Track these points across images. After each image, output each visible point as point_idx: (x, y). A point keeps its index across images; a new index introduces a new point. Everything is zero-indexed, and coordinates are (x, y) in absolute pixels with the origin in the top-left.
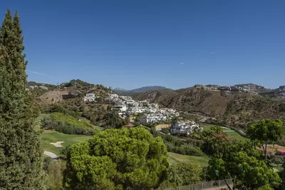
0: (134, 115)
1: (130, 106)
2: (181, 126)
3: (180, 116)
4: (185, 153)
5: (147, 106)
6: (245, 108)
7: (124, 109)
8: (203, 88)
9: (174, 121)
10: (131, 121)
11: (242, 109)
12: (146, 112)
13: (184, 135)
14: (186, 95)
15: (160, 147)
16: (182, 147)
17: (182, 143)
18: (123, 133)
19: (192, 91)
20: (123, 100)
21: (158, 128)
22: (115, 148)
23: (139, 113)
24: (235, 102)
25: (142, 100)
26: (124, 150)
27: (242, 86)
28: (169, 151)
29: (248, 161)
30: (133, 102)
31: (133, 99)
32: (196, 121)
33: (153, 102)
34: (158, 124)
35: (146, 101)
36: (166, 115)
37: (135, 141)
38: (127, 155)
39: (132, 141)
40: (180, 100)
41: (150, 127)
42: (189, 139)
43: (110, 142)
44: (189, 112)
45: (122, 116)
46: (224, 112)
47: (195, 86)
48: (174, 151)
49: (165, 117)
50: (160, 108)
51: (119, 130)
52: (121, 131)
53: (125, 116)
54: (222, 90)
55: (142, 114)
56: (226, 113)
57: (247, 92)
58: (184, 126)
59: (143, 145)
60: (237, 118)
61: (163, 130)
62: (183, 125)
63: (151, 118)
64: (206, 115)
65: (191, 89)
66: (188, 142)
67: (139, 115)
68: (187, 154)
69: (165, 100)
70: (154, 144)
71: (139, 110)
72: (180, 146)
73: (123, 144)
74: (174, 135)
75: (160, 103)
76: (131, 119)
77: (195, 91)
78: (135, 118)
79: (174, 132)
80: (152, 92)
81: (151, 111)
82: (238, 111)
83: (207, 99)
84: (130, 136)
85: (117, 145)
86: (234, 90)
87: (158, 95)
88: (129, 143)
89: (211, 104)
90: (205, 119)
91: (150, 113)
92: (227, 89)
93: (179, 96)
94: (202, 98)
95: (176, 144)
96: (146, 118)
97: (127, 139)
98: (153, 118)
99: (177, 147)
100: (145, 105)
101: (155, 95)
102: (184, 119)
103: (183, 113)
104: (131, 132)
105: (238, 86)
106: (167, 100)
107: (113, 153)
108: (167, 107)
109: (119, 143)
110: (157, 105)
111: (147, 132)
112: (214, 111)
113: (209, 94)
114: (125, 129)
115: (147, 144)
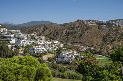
0: (23, 47)
1: (19, 39)
2: (65, 55)
3: (64, 47)
4: (68, 77)
5: (34, 38)
6: (117, 39)
7: (14, 41)
8: (83, 23)
9: (59, 51)
10: (21, 52)
11: (114, 40)
12: (34, 44)
13: (67, 63)
14: (69, 28)
15: (45, 71)
16: (66, 73)
17: (65, 70)
18: (14, 61)
19: (74, 25)
20: (12, 34)
21: (45, 58)
22: (8, 73)
23: (27, 45)
24: (109, 35)
25: (30, 33)
26: (15, 74)
27: (115, 21)
28: (54, 77)
29: (109, 76)
30: (22, 35)
31: (21, 32)
32: (78, 51)
33: (40, 35)
34: (45, 54)
35: (33, 34)
36: (52, 47)
37: (25, 67)
38: (19, 78)
39: (22, 67)
40: (64, 33)
41: (38, 57)
42: (72, 66)
43: (3, 68)
44: (72, 43)
45: (12, 48)
46: (101, 42)
47: (77, 21)
48: (59, 76)
49: (51, 48)
50: (46, 40)
51: (10, 59)
52: (13, 59)
53: (14, 48)
54: (99, 25)
55: (30, 46)
56: (102, 44)
57: (119, 26)
58: (68, 55)
59: (32, 70)
60: (110, 47)
61: (49, 60)
62: (66, 55)
63: (39, 49)
64: (86, 46)
65: (74, 24)
66: (70, 69)
67: (27, 47)
68: (70, 78)
69: (51, 33)
70: (41, 69)
71: (28, 43)
72: (64, 72)
73: (15, 69)
74: (59, 63)
75: (47, 36)
76: (20, 51)
77: (77, 25)
78: (24, 49)
79: (59, 61)
80: (39, 26)
81: (39, 43)
82: (111, 42)
83: (87, 32)
84: (20, 63)
85: (10, 70)
86: (109, 24)
87: (45, 28)
88: (20, 68)
89: (90, 36)
90: (85, 49)
91: (37, 45)
92: (103, 23)
93: (63, 29)
94: (82, 31)
95: (60, 71)
96: (34, 49)
97: (18, 66)
98: (41, 49)
99: (62, 74)
100: (33, 38)
101: (42, 29)
102: (68, 49)
103: (66, 45)
104: (21, 60)
105: (112, 21)
106: (53, 33)
107: (6, 77)
108: (53, 39)
109: (11, 69)
110: (43, 38)
111: (35, 59)
112: (93, 42)
113: (88, 28)
114: (16, 58)
115: (35, 69)
